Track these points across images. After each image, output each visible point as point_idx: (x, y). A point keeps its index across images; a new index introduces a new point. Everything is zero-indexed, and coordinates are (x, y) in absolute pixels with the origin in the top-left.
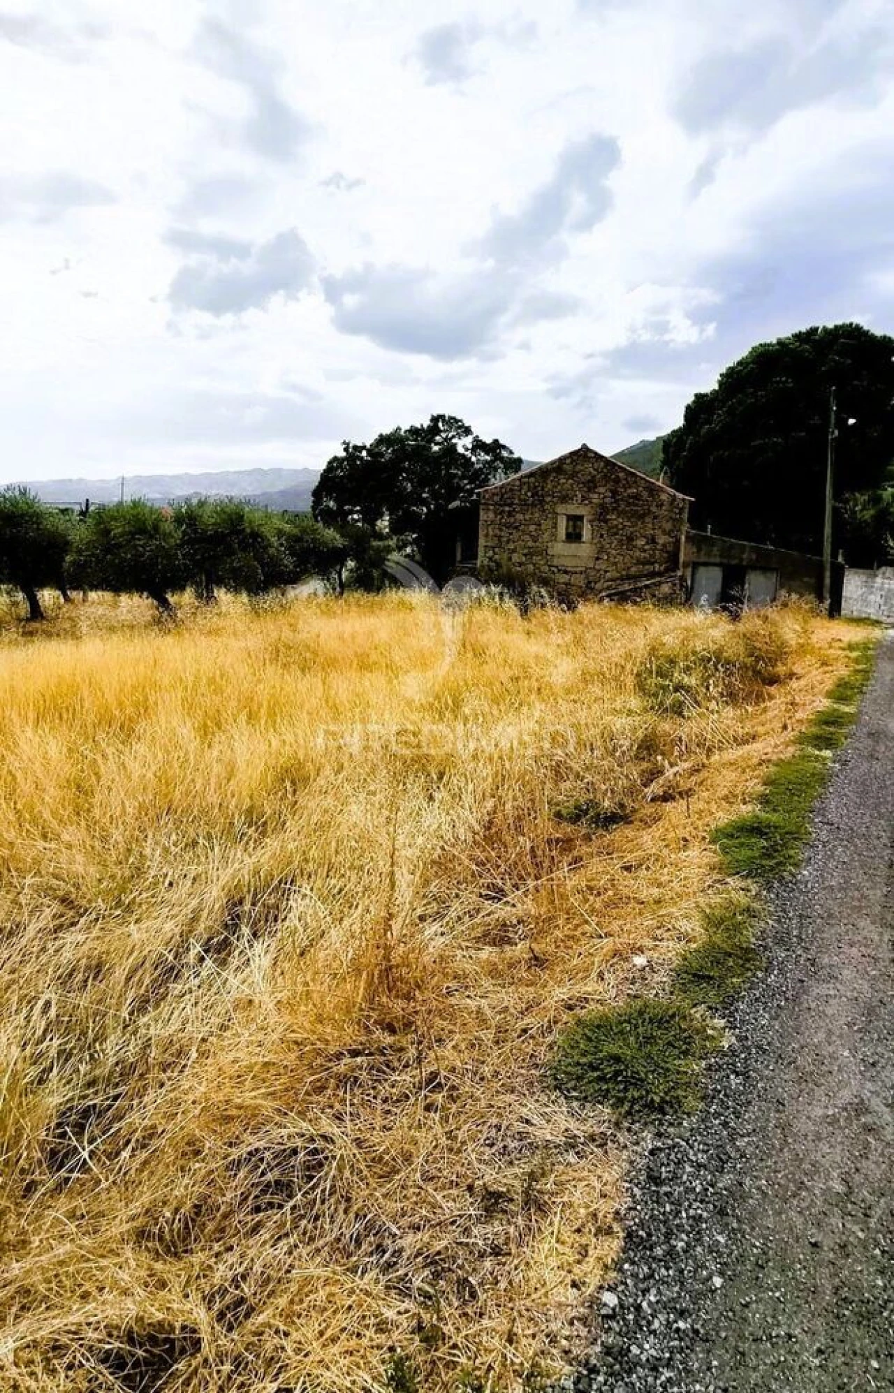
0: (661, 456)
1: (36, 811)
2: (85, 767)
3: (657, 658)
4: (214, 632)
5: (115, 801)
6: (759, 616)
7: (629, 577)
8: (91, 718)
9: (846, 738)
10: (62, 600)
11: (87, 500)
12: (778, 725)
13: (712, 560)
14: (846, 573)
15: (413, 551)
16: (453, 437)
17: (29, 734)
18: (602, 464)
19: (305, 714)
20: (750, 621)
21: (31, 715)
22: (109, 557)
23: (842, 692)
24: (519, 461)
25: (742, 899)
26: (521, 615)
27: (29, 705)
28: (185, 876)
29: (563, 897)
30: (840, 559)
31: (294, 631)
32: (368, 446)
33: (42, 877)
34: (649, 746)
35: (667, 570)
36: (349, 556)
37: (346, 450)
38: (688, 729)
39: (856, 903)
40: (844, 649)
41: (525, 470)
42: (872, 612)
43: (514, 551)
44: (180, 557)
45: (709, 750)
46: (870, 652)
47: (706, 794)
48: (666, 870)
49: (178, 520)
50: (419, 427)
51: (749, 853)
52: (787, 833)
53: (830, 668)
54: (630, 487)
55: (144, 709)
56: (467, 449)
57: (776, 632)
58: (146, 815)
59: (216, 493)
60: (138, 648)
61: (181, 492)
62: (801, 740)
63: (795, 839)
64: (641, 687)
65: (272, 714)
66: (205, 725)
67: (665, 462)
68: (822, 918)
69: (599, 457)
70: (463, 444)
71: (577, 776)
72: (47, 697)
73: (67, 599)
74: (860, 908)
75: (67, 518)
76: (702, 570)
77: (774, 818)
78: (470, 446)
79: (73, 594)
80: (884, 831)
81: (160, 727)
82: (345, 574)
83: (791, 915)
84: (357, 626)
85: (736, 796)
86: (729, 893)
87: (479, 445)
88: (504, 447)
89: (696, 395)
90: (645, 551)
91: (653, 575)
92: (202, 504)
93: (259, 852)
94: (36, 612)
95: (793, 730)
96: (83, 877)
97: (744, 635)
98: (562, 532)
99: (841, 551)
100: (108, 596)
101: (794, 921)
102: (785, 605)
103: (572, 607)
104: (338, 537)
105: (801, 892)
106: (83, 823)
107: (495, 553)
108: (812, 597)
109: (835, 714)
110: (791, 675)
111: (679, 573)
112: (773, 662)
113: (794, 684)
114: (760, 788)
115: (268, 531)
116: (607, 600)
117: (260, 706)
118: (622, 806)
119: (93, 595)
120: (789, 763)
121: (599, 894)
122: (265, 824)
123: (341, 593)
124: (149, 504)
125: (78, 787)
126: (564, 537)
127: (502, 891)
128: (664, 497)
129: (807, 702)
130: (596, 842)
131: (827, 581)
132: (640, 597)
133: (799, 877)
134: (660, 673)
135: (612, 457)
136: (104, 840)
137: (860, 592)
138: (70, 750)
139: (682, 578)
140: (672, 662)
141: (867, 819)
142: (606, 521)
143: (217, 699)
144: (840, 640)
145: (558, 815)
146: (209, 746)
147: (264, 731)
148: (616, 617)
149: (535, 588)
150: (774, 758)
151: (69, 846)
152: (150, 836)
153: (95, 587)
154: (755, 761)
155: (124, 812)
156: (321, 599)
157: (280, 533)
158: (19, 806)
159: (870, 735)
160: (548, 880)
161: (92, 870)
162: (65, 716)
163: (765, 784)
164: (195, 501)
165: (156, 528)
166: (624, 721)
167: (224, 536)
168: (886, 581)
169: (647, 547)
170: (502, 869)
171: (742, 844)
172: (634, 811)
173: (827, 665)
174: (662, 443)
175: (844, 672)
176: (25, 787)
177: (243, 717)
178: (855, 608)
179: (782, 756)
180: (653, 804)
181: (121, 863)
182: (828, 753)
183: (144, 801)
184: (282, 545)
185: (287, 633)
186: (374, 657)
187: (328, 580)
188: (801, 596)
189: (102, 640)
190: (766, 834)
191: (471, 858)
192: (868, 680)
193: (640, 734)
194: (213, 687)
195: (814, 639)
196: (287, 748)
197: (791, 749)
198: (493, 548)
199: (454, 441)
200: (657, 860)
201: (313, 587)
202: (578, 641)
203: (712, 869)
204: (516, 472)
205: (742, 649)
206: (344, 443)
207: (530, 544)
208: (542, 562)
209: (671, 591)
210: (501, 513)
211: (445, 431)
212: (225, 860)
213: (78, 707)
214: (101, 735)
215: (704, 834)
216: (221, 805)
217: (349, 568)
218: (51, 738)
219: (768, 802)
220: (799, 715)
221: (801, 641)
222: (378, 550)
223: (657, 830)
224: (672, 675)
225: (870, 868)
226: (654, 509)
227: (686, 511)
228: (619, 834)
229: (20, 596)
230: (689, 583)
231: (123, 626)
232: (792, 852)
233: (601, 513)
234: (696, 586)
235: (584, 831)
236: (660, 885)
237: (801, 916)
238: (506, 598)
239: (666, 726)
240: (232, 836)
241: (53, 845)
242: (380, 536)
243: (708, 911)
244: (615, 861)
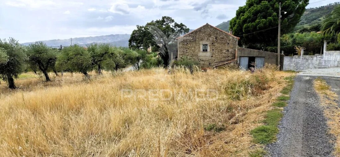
0: (229, 26)
1: (52, 136)
2: (66, 123)
3: (231, 84)
4: (102, 82)
5: (75, 132)
6: (259, 71)
7: (221, 62)
8: (66, 109)
9: (287, 104)
10: (55, 75)
11: (61, 45)
12: (267, 101)
13: (245, 56)
14: (284, 58)
15: (159, 57)
16: (169, 23)
17: (48, 113)
18: (213, 29)
19: (130, 104)
20: (257, 72)
21: (49, 109)
22: (69, 62)
23: (285, 91)
24: (188, 29)
25: (260, 150)
26: (191, 74)
27: (47, 106)
28: (98, 152)
29: (208, 152)
30: (282, 53)
31: (126, 81)
32: (144, 26)
33: (55, 155)
34: (229, 108)
35: (232, 59)
36: (140, 59)
37: (138, 28)
38: (240, 103)
39: (294, 150)
40: (284, 79)
41: (190, 32)
42: (292, 68)
43: (188, 55)
44: (91, 61)
45: (247, 109)
46: (292, 80)
47: (247, 121)
48: (238, 143)
49: (89, 50)
50: (159, 20)
51: (262, 137)
52: (272, 131)
53: (281, 85)
54: (221, 35)
55: (83, 105)
56: (173, 26)
57: (265, 75)
58: (85, 135)
59: (99, 42)
60: (79, 88)
61: (89, 42)
62: (274, 105)
63: (275, 132)
64: (226, 92)
65: (121, 105)
66: (101, 109)
67: (231, 28)
68: (284, 154)
69: (211, 27)
70: (172, 25)
71: (210, 118)
72: (53, 103)
73: (57, 75)
74: (295, 151)
75: (55, 50)
76: (242, 58)
77: (268, 127)
78: (174, 25)
79: (59, 74)
80: (300, 129)
81: (88, 110)
82: (139, 64)
83: (275, 154)
84: (144, 78)
85: (256, 121)
86: (256, 148)
87: (176, 25)
88: (183, 25)
89: (239, 7)
90: (226, 54)
91: (228, 60)
92: (96, 45)
93: (119, 144)
94: (48, 79)
95: (271, 102)
96: (67, 154)
97: (256, 76)
98: (201, 50)
99: (282, 51)
100: (69, 74)
101: (276, 155)
102: (267, 67)
103: (205, 70)
104: (137, 53)
105: (277, 147)
106: (66, 139)
107: (182, 56)
108: (274, 65)
109: (284, 97)
110: (270, 87)
111: (236, 60)
112: (264, 84)
113: (271, 90)
114: (263, 119)
115: (115, 52)
116: (215, 68)
117: (117, 102)
118: (223, 125)
119: (65, 74)
120: (271, 111)
121: (219, 151)
122: (120, 136)
123: (139, 69)
124: (80, 46)
125: (64, 128)
126: (202, 51)
127: (191, 151)
128: (231, 38)
129: (275, 94)
130: (217, 136)
131: (279, 60)
132: (225, 67)
133: (277, 143)
134: (232, 88)
135: (216, 27)
136: (73, 143)
137: (288, 63)
138: (61, 118)
139: (236, 61)
140: (235, 85)
141: (295, 126)
142: (214, 46)
143: (104, 101)
144: (283, 77)
145: (205, 129)
146: (103, 115)
147: (118, 110)
148: (218, 73)
149: (194, 66)
150: (267, 110)
151: (62, 146)
152: (86, 141)
153: (65, 71)
154: (261, 111)
155: (78, 135)
156: (133, 72)
157: (120, 53)
158: (47, 135)
159: (294, 103)
160: (204, 147)
161: (69, 152)
162: (59, 108)
163: (264, 118)
164: (94, 45)
165: (82, 53)
166: (222, 102)
167: (103, 54)
168: (296, 59)
169: (226, 53)
170: (190, 145)
171: (259, 134)
172: (227, 127)
173: (280, 84)
174: (230, 22)
175: (285, 85)
176: (48, 129)
177: (112, 106)
178: (287, 68)
179: (269, 110)
180: (232, 125)
181: (78, 150)
182: (282, 108)
183: (84, 131)
184: (120, 56)
185: (123, 82)
186: (149, 87)
187: (135, 66)
188: (272, 65)
189: (68, 86)
190: (266, 131)
191: (181, 142)
192: (292, 87)
193: (227, 105)
194: (103, 98)
195: (276, 76)
196: (126, 114)
197: (271, 108)
198: (182, 55)
199: (169, 24)
200: (235, 140)
201: (130, 68)
202: (207, 80)
203: (251, 142)
204: (188, 32)
205: (255, 80)
206: (137, 26)
207: (192, 53)
208: (196, 58)
209: (233, 65)
210: (184, 45)
211: (166, 21)
212: (109, 147)
213: (63, 106)
214: (70, 113)
215: (248, 132)
216: (107, 131)
217: (140, 62)
218: (55, 115)
219: (266, 122)
220: (273, 98)
221: (272, 77)
222: (149, 57)
223: (234, 132)
224: (235, 88)
225: (297, 140)
226: (228, 41)
227: (237, 41)
228: (223, 133)
229: (43, 75)
230: (239, 62)
231: (74, 82)
232: (274, 136)
233: (213, 43)
234: (241, 63)
235: (213, 133)
236: (236, 147)
237: (278, 154)
238: (186, 69)
239: (234, 103)
240: (111, 140)
241: (58, 146)
242: (149, 53)
243: (251, 153)
244: (223, 141)
